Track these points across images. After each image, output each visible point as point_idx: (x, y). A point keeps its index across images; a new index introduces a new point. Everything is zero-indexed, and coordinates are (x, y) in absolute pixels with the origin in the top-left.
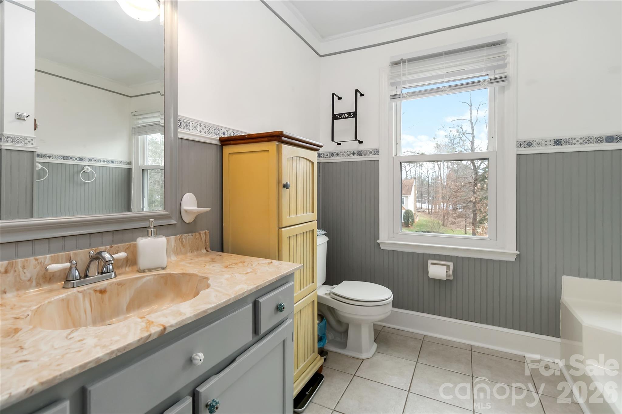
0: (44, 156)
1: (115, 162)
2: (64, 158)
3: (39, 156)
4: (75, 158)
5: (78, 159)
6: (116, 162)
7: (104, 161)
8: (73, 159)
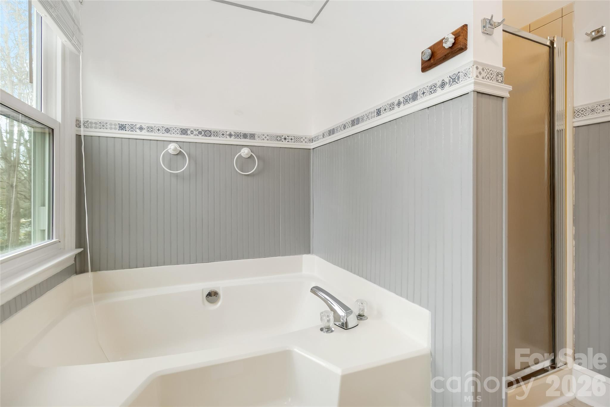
0: (238, 136)
1: (117, 127)
2: (211, 135)
3: (243, 136)
4: (195, 133)
5: (189, 132)
6: (113, 127)
7: (141, 129)
8: (197, 133)
